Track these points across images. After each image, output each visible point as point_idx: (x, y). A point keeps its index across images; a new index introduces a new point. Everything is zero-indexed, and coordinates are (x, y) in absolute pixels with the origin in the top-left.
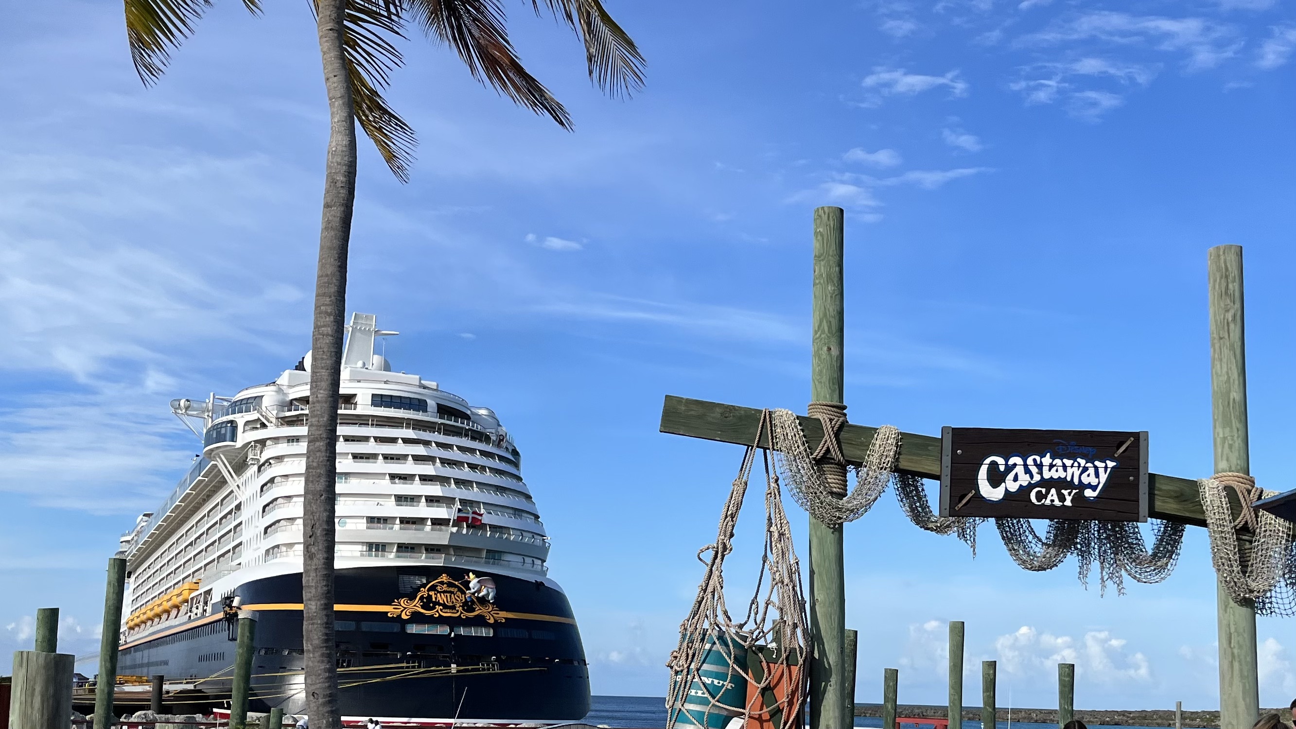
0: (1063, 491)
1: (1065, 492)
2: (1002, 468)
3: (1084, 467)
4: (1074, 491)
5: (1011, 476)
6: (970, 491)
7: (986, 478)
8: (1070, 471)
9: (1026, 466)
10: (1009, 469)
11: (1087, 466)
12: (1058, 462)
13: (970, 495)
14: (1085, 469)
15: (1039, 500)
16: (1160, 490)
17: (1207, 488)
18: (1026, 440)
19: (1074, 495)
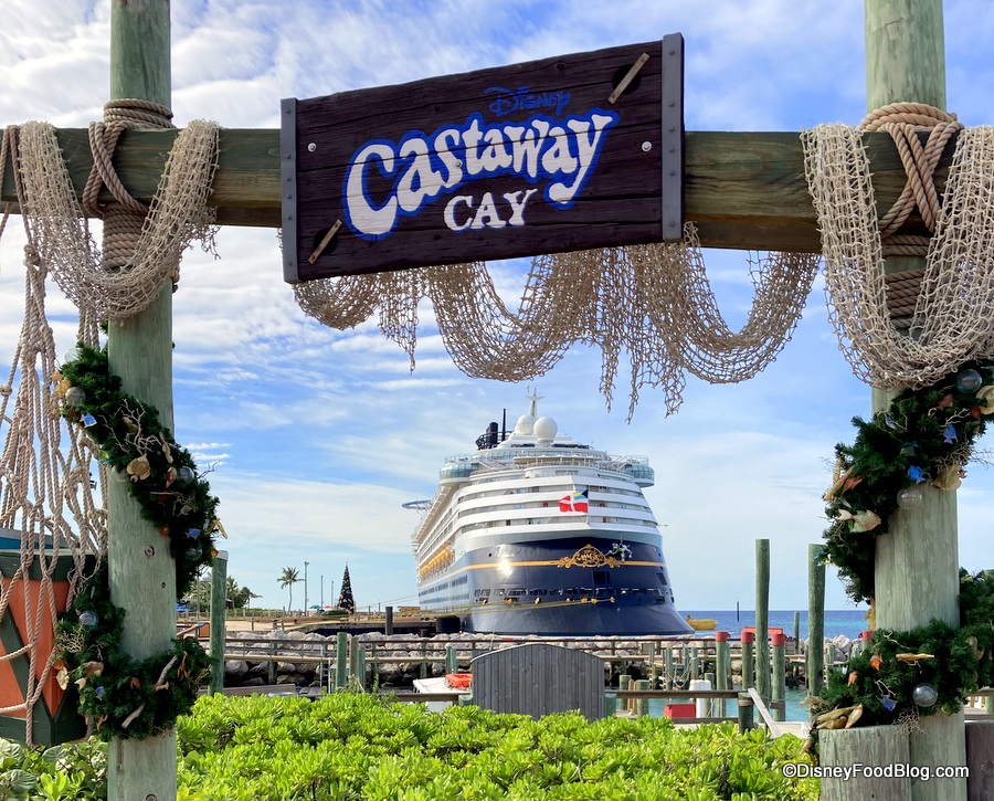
0: (507, 196)
1: (511, 197)
2: (389, 166)
3: (548, 137)
5: (406, 181)
6: (334, 223)
7: (361, 192)
8: (518, 149)
9: (433, 153)
10: (403, 165)
11: (551, 134)
12: (494, 135)
13: (334, 230)
14: (550, 141)
15: (460, 220)
16: (715, 165)
17: (820, 142)
18: (430, 100)
19: (529, 200)
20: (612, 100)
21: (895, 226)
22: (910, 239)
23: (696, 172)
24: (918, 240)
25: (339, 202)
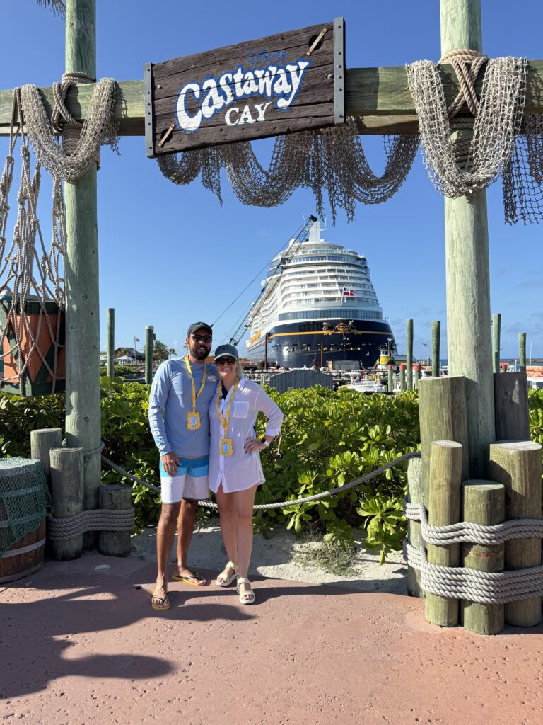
0: (256, 107)
1: (258, 107)
2: (197, 95)
3: (276, 74)
4: (267, 104)
5: (206, 102)
6: (170, 125)
7: (183, 109)
8: (262, 82)
9: (219, 87)
10: (204, 93)
11: (278, 73)
12: (249, 75)
13: (171, 129)
14: (277, 76)
15: (232, 120)
16: (362, 85)
17: (415, 70)
18: (217, 59)
19: (267, 108)
20: (308, 54)
21: (455, 112)
22: (463, 120)
23: (352, 89)
24: (468, 120)
25: (172, 114)
